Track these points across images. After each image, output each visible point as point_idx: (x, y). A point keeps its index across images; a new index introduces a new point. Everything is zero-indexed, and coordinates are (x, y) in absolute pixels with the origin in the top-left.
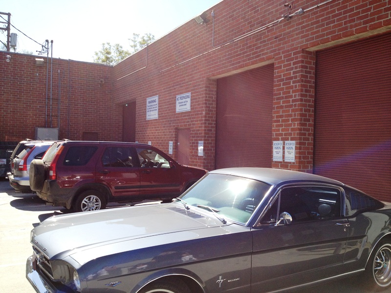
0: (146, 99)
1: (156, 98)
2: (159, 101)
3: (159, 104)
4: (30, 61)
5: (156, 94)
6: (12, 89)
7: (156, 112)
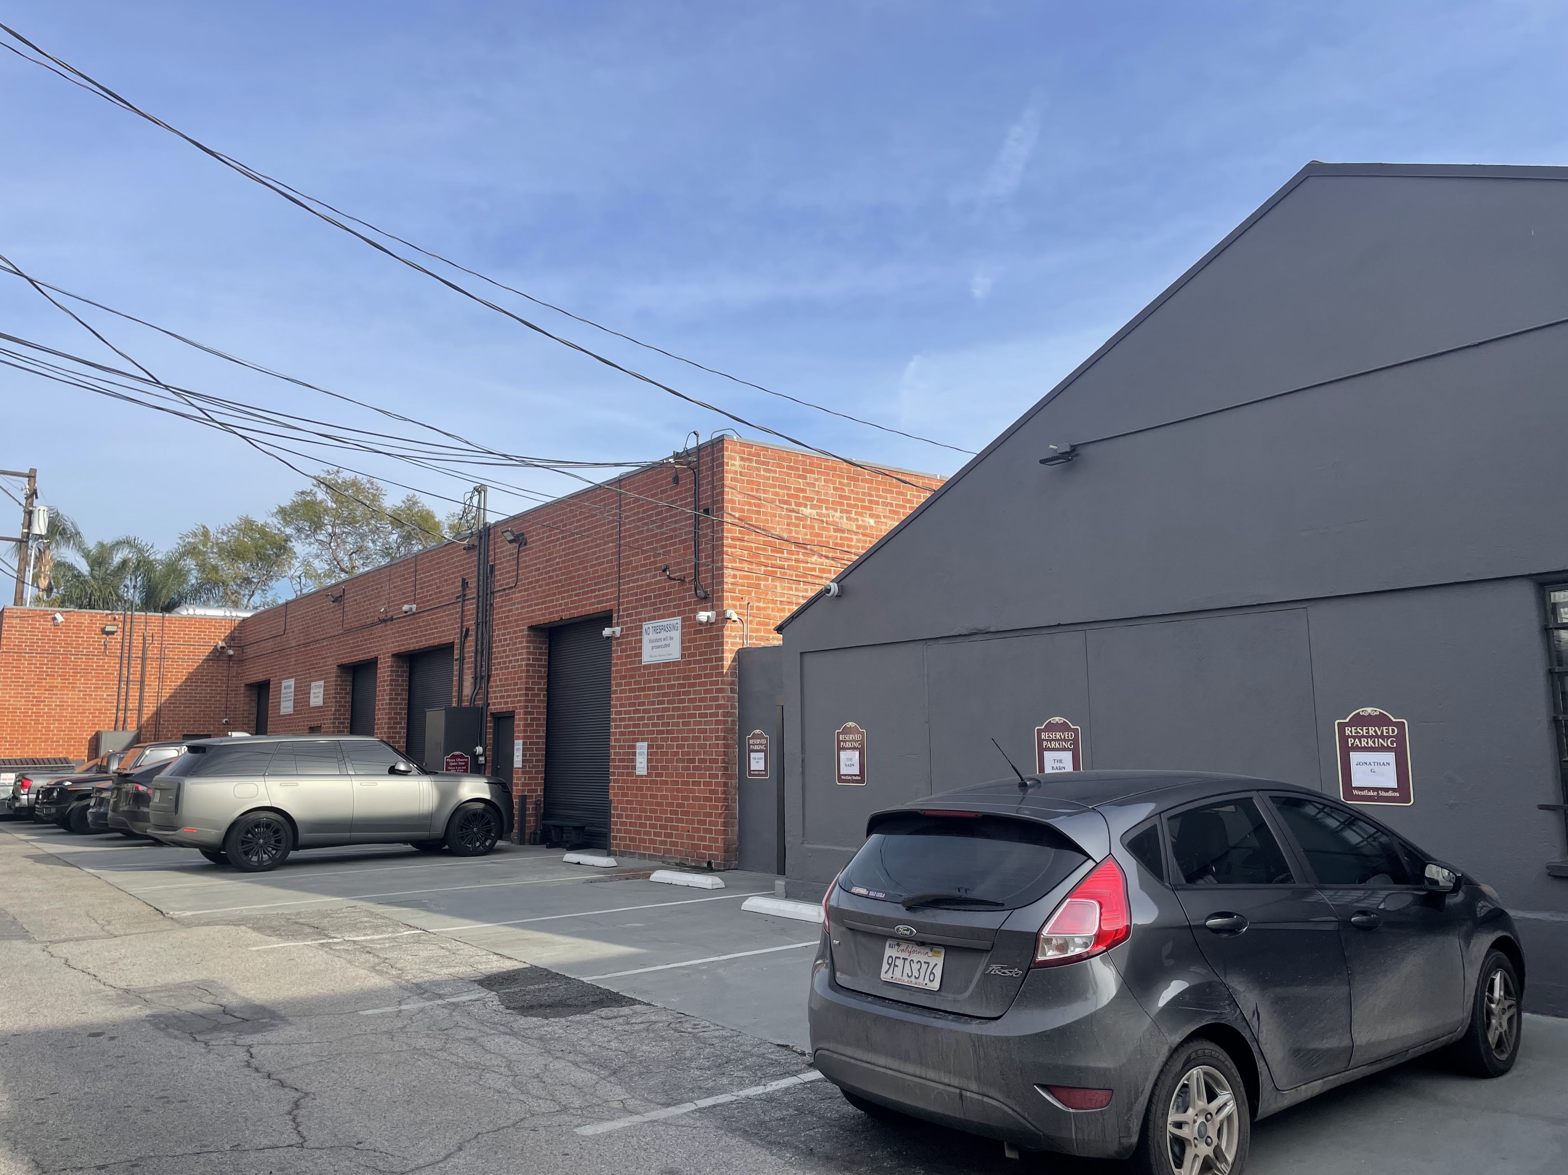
0: (281, 683)
1: (292, 682)
2: (295, 687)
3: (295, 691)
4: (94, 621)
5: (292, 677)
6: (61, 668)
7: (291, 704)
